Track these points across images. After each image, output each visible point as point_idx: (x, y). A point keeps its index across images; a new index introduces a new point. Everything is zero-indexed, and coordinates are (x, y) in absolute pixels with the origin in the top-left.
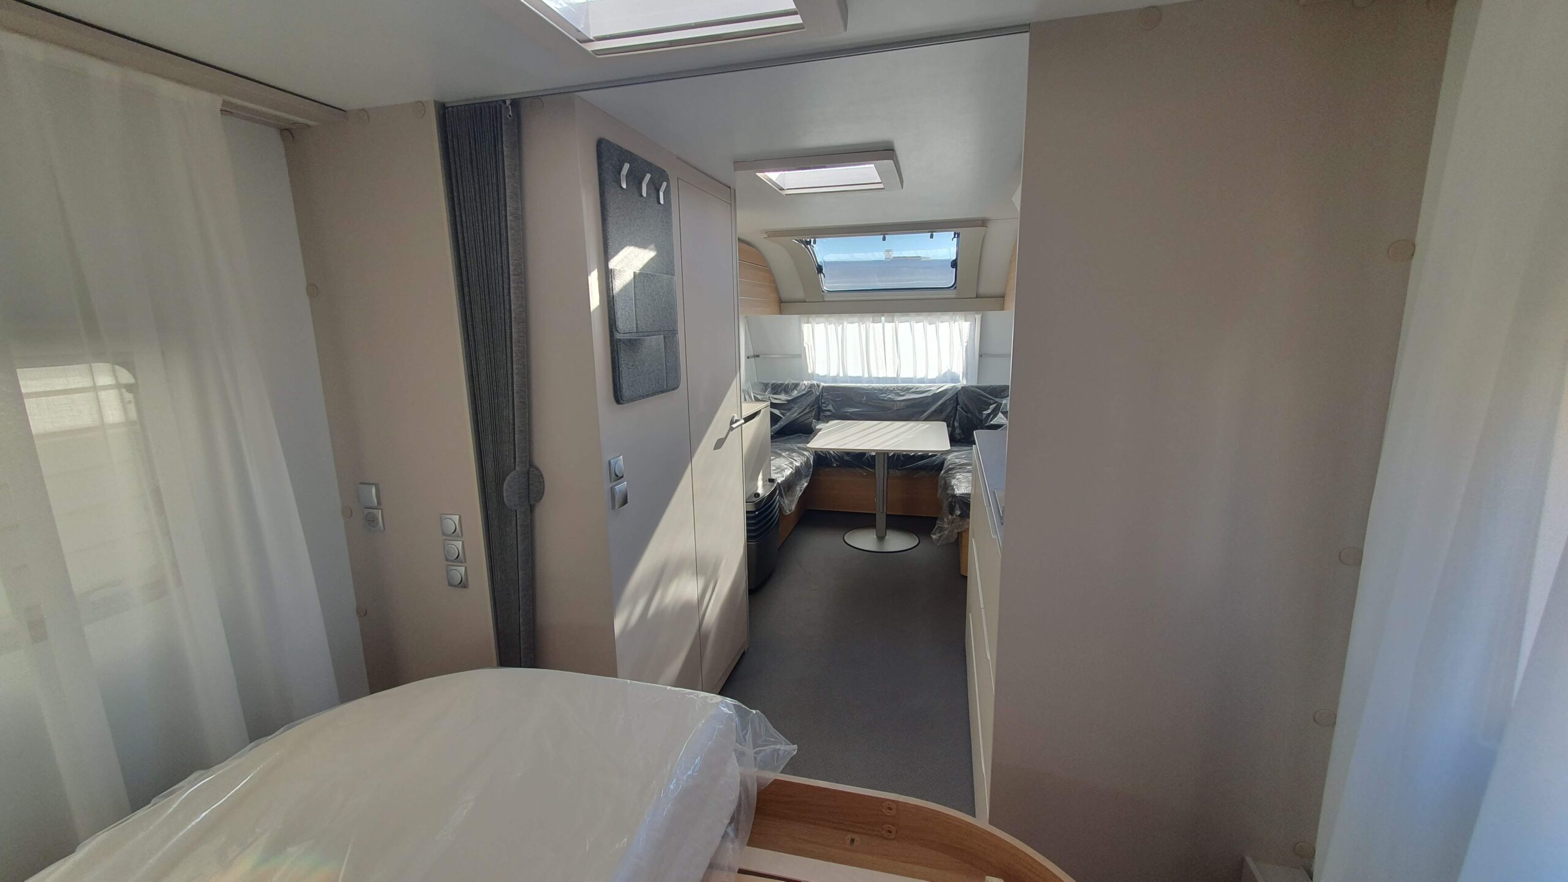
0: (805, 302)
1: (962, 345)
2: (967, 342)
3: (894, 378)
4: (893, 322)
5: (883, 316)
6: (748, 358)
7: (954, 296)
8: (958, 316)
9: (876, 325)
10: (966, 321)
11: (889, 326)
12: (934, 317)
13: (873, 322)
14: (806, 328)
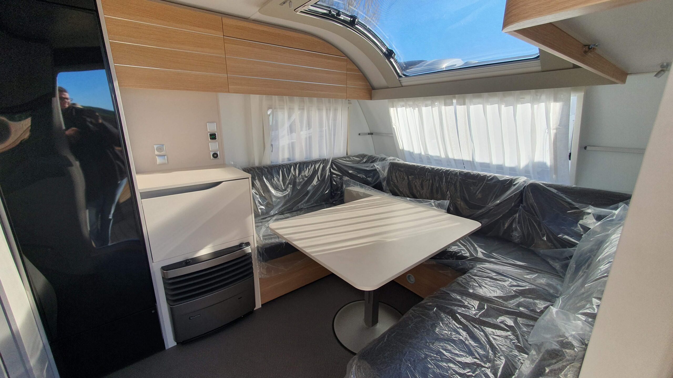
0: (388, 88)
1: (549, 133)
2: (557, 129)
3: (470, 161)
4: (464, 104)
5: (455, 98)
6: (359, 134)
7: (539, 68)
8: (544, 94)
9: (449, 108)
10: (556, 100)
11: (461, 109)
12: (511, 97)
13: (445, 105)
14: (392, 111)
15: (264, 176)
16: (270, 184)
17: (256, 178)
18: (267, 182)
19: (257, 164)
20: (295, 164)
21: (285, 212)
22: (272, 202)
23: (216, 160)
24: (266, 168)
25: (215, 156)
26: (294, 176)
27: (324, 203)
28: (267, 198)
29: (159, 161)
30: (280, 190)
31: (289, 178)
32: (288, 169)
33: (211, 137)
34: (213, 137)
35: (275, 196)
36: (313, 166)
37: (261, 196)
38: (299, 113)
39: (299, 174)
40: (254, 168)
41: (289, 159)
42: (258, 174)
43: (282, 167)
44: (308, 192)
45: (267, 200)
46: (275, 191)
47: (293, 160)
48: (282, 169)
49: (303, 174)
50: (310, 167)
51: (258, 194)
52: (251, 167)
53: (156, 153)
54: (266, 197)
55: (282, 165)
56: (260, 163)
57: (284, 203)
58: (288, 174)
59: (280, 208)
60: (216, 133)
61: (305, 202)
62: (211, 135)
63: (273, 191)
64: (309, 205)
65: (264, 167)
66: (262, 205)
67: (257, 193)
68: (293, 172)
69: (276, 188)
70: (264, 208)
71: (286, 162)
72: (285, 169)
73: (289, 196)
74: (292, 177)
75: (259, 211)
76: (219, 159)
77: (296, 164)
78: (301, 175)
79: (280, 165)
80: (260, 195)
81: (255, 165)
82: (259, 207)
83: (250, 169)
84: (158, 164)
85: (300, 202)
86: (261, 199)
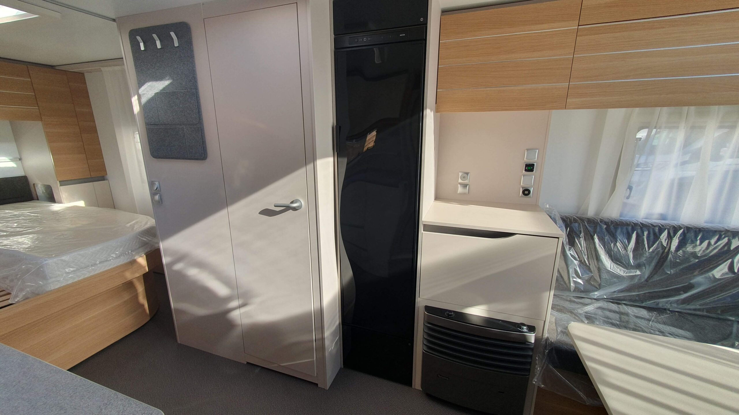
15: (597, 235)
16: (605, 250)
17: (582, 235)
18: (600, 246)
19: (591, 213)
20: (674, 227)
21: (624, 302)
22: (600, 278)
23: (526, 199)
24: (606, 223)
25: (526, 192)
26: (664, 248)
27: (733, 319)
28: (592, 269)
29: (460, 190)
30: (624, 264)
31: (651, 250)
32: (655, 234)
33: (527, 168)
34: (529, 168)
35: (608, 272)
36: (726, 240)
37: (582, 263)
38: (717, 134)
39: (678, 248)
40: (582, 220)
41: (663, 217)
42: (586, 229)
43: (641, 228)
44: (691, 287)
45: (592, 273)
46: (613, 264)
47: (674, 220)
48: (639, 231)
49: (689, 248)
50: (713, 241)
51: (578, 259)
52: (578, 217)
53: (459, 181)
54: (591, 267)
55: (641, 223)
56: (598, 213)
57: (627, 287)
58: (651, 243)
59: (615, 292)
60: (535, 164)
61: (678, 300)
62: (527, 165)
63: (607, 262)
64: (686, 309)
65: (602, 221)
66: (579, 278)
67: (577, 256)
68: (663, 241)
69: (615, 258)
70: (583, 284)
71: (655, 220)
72: (646, 233)
73: (640, 279)
74: (660, 249)
75: (572, 285)
76: (530, 197)
77: (676, 229)
78: (684, 252)
79: (636, 224)
80: (580, 261)
81: (587, 215)
82: (574, 279)
83: (574, 219)
84: (458, 193)
85: (664, 297)
86: (582, 270)
